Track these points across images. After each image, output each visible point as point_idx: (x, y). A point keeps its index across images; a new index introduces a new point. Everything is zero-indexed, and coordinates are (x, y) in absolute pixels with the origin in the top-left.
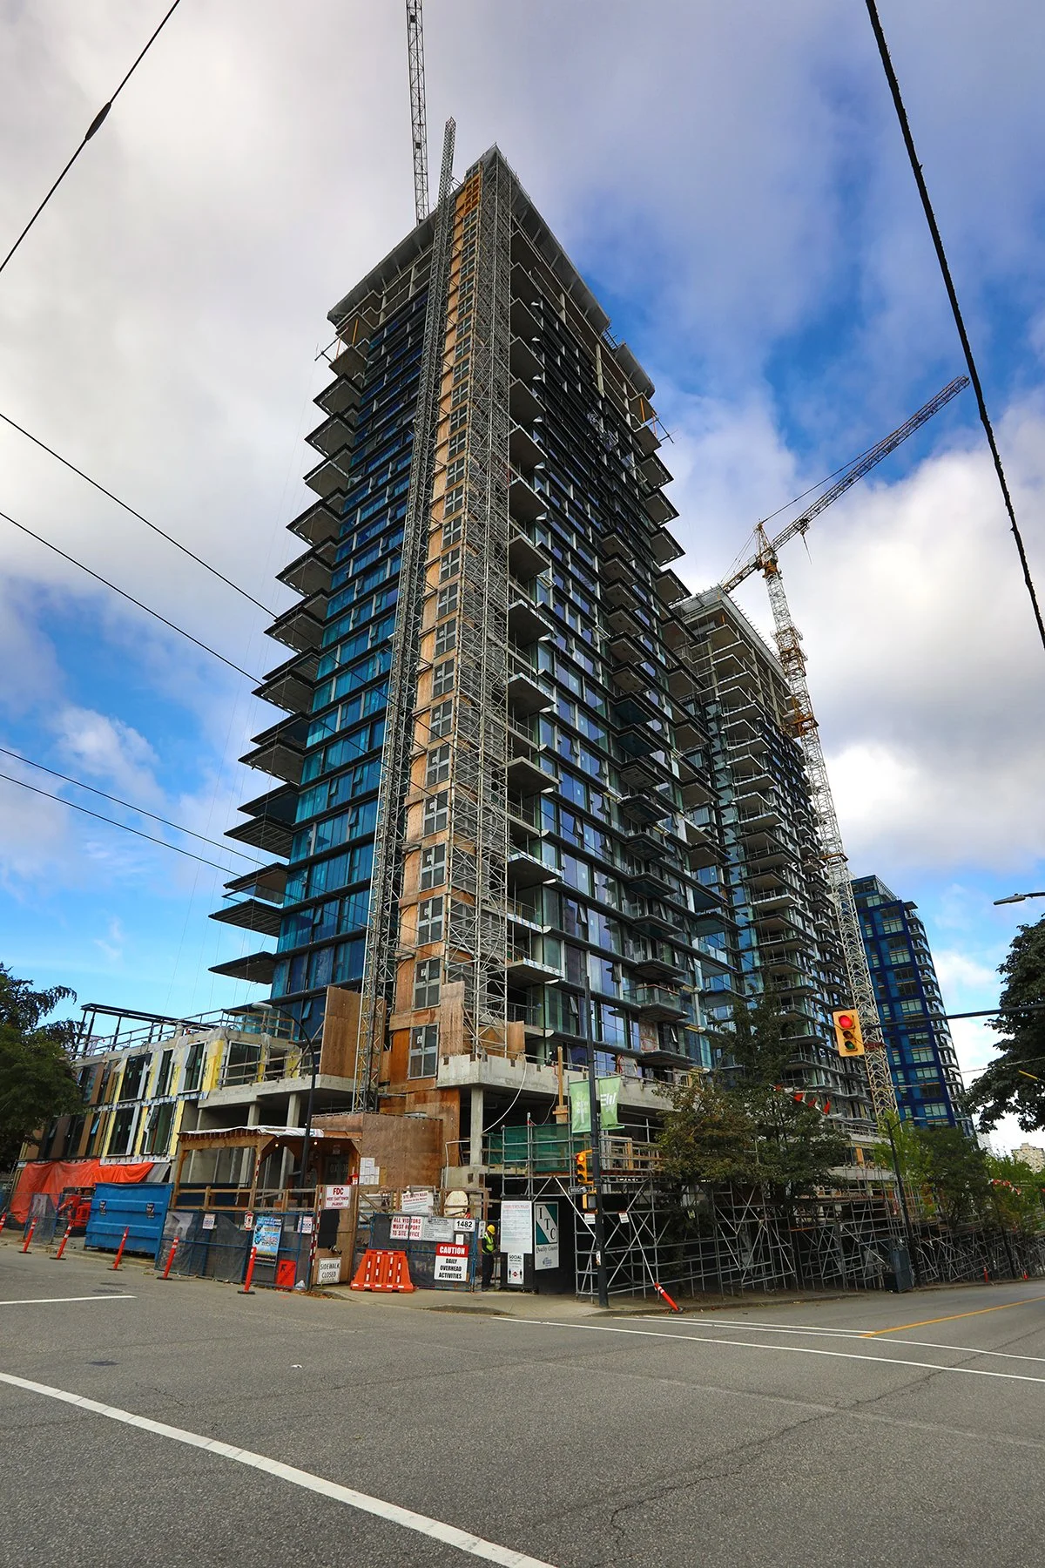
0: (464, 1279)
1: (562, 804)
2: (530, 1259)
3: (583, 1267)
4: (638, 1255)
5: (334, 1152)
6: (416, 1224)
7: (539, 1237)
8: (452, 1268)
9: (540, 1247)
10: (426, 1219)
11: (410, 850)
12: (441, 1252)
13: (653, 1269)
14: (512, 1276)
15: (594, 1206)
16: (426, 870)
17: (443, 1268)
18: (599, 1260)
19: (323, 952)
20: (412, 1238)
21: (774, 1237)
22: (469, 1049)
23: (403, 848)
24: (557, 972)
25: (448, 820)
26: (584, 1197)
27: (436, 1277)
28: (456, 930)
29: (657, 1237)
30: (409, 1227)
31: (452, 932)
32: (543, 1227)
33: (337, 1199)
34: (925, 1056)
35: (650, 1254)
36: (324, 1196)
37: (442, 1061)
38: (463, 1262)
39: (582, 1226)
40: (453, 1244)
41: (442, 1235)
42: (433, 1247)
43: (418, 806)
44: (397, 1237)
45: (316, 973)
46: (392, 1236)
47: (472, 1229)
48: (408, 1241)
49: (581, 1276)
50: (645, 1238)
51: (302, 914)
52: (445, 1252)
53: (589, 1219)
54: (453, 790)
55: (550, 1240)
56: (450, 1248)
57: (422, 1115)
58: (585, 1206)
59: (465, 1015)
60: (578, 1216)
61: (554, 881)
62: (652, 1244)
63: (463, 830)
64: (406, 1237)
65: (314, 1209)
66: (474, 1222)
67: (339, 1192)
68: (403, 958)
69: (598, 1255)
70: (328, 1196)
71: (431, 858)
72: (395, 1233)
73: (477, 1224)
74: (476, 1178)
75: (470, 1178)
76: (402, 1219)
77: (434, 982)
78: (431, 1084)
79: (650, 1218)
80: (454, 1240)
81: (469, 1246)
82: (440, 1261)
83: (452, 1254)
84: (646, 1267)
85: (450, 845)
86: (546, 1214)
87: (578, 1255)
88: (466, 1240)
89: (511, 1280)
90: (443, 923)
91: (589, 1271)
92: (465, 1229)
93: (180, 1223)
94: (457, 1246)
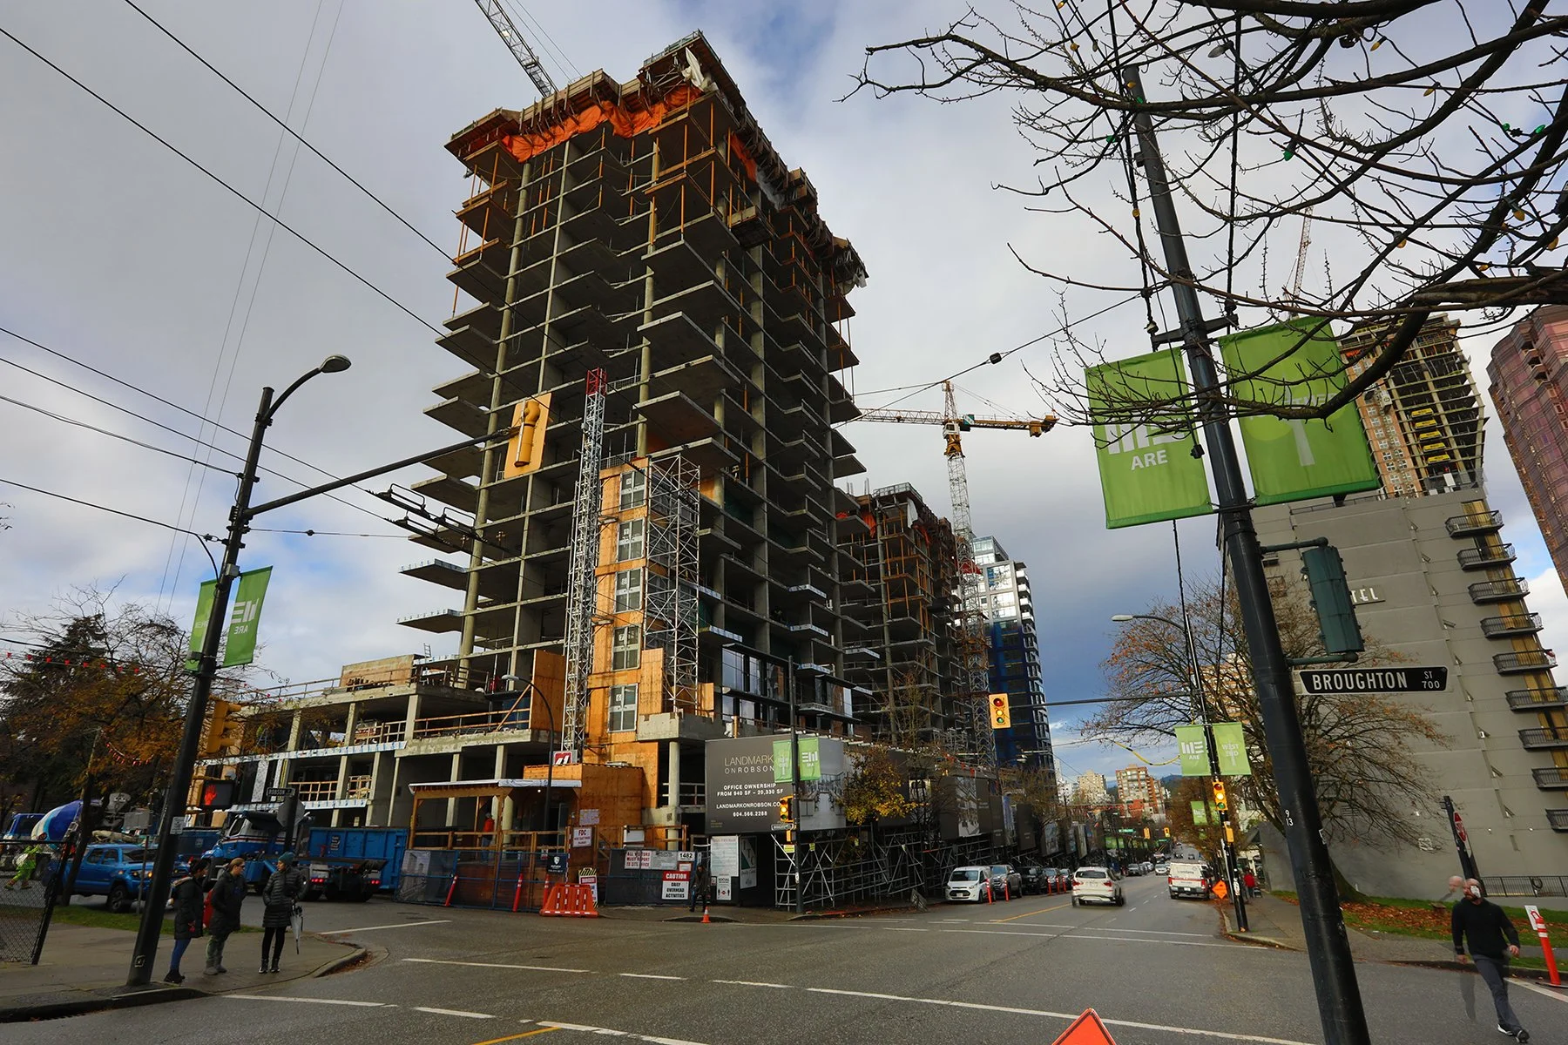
0: (686, 897)
2: (735, 881)
3: (781, 885)
4: (818, 875)
6: (646, 857)
7: (743, 864)
8: (677, 890)
9: (744, 871)
10: (654, 852)
13: (830, 885)
14: (721, 894)
16: (623, 542)
17: (669, 890)
18: (797, 878)
20: (643, 867)
21: (909, 859)
22: (667, 708)
26: (788, 833)
27: (664, 897)
28: (652, 600)
29: (833, 861)
30: (641, 859)
31: (649, 603)
32: (746, 857)
33: (582, 839)
35: (828, 874)
37: (641, 717)
38: (685, 885)
39: (781, 854)
40: (676, 871)
41: (669, 864)
42: (660, 875)
44: (631, 867)
46: (626, 867)
47: (693, 859)
48: (640, 871)
50: (825, 862)
53: (789, 849)
54: (649, 468)
55: (750, 865)
56: (673, 875)
57: (622, 764)
58: (789, 839)
59: (664, 678)
60: (778, 848)
62: (830, 866)
63: (658, 506)
65: (564, 847)
66: (693, 854)
67: (583, 833)
68: (600, 623)
69: (797, 875)
70: (575, 837)
71: (627, 532)
72: (629, 864)
73: (696, 855)
74: (674, 817)
75: (669, 816)
76: (634, 852)
77: (632, 647)
78: (630, 736)
79: (830, 846)
80: (678, 868)
81: (690, 872)
82: (666, 885)
83: (675, 880)
84: (824, 884)
85: (647, 522)
86: (748, 846)
87: (778, 876)
88: (687, 867)
89: (721, 897)
90: (641, 593)
91: (787, 888)
92: (686, 859)
93: (419, 861)
94: (681, 873)
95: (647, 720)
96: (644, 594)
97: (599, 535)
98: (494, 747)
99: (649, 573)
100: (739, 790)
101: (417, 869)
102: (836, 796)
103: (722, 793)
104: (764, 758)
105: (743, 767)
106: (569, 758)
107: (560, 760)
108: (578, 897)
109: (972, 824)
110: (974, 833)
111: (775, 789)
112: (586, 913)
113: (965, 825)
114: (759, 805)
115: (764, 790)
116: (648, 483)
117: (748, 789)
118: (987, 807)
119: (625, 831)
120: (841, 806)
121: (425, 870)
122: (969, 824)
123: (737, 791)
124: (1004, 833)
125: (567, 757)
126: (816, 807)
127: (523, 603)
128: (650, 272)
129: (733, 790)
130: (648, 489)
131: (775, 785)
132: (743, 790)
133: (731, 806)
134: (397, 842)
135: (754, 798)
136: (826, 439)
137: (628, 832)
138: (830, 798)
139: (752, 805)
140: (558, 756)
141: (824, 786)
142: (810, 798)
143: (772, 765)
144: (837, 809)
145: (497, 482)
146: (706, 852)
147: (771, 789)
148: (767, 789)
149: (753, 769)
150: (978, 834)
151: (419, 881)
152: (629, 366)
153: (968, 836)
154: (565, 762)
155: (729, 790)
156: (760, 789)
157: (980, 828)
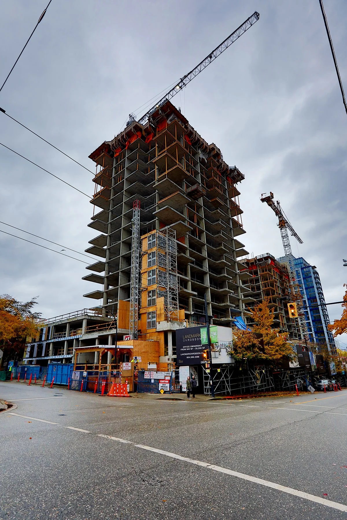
0: (168, 390)
3: (206, 385)
4: (223, 382)
5: (124, 352)
10: (156, 372)
11: (144, 254)
12: (161, 382)
13: (229, 386)
15: (209, 367)
16: (149, 260)
17: (162, 387)
18: (211, 383)
22: (166, 319)
23: (141, 253)
24: (195, 293)
25: (156, 243)
26: (206, 364)
28: (160, 280)
29: (230, 376)
30: (151, 375)
31: (159, 281)
33: (127, 367)
35: (227, 381)
36: (122, 366)
37: (158, 323)
38: (168, 385)
39: (205, 373)
41: (161, 377)
42: (158, 381)
43: (145, 239)
44: (147, 378)
46: (145, 378)
47: (170, 375)
48: (151, 379)
49: (206, 388)
50: (226, 377)
52: (162, 382)
53: (208, 371)
54: (157, 233)
56: (163, 381)
57: (152, 340)
58: (206, 367)
59: (165, 308)
60: (204, 370)
62: (228, 378)
63: (161, 246)
64: (149, 378)
65: (120, 370)
66: (171, 373)
67: (127, 365)
68: (143, 290)
69: (211, 382)
70: (124, 366)
71: (151, 256)
74: (170, 359)
75: (169, 359)
76: (148, 372)
77: (154, 297)
78: (154, 330)
79: (227, 370)
80: (165, 379)
81: (170, 380)
82: (161, 385)
83: (164, 383)
84: (226, 385)
85: (157, 252)
86: (194, 370)
87: (205, 382)
88: (169, 378)
89: (183, 390)
90: (156, 278)
91: (208, 387)
92: (168, 375)
93: (77, 375)
94: (166, 380)
95: (159, 323)
96: (157, 278)
97: (142, 259)
98: (108, 335)
99: (159, 270)
100: (189, 348)
101: (76, 378)
102: (229, 350)
103: (182, 349)
104: (197, 335)
105: (190, 339)
106: (130, 338)
107: (127, 338)
108: (122, 389)
109: (296, 362)
110: (297, 365)
111: (202, 347)
112: (125, 395)
113: (292, 363)
114: (196, 353)
115: (198, 347)
116: (157, 238)
117: (192, 348)
118: (302, 356)
119: (148, 364)
120: (232, 354)
121: (78, 378)
122: (294, 362)
123: (188, 348)
124: (310, 367)
125: (129, 337)
126: (219, 354)
127: (120, 286)
128: (156, 167)
129: (186, 348)
130: (157, 240)
131: (201, 345)
132: (190, 348)
133: (186, 354)
134: (71, 368)
135: (194, 351)
136: (229, 222)
137: (149, 365)
138: (227, 351)
139: (193, 353)
140: (126, 337)
141: (224, 346)
142: (216, 350)
143: (200, 337)
144: (230, 356)
145: (112, 246)
146: (177, 373)
147: (200, 347)
148: (199, 347)
149: (193, 339)
150: (298, 366)
151: (77, 382)
152: (153, 201)
153: (294, 367)
154: (128, 340)
155: (185, 348)
156: (196, 347)
157: (299, 364)
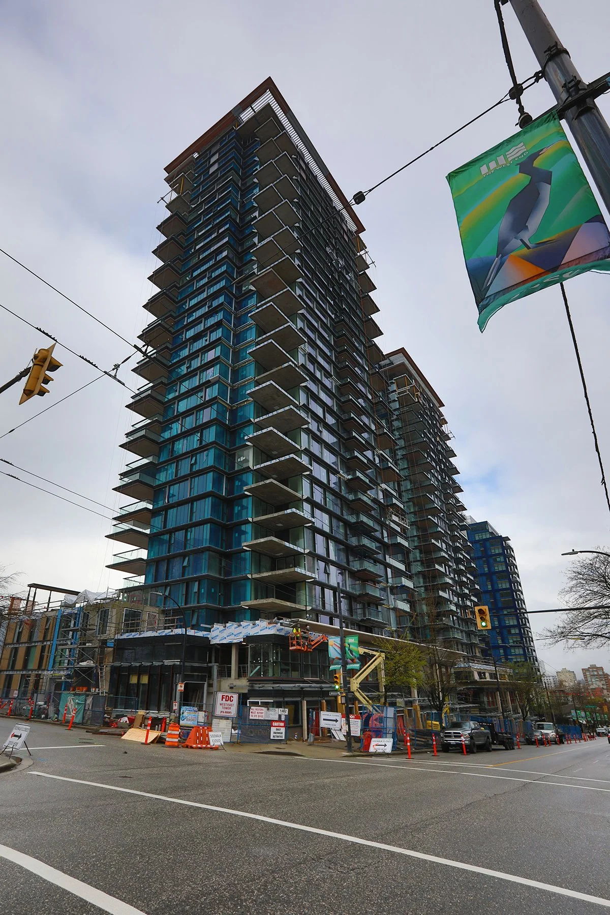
0: (284, 738)
1: (314, 481)
6: (261, 711)
8: (279, 733)
10: (266, 709)
12: (273, 725)
15: (344, 702)
19: (176, 560)
20: (260, 718)
24: (313, 576)
27: (272, 738)
30: (259, 713)
34: (513, 622)
38: (283, 730)
41: (274, 717)
42: (270, 723)
44: (253, 717)
45: (172, 571)
46: (251, 717)
48: (258, 720)
51: (162, 537)
52: (275, 725)
56: (277, 723)
61: (311, 524)
64: (257, 718)
80: (279, 719)
81: (286, 721)
82: (273, 729)
83: (278, 726)
92: (283, 714)
94: (281, 722)
